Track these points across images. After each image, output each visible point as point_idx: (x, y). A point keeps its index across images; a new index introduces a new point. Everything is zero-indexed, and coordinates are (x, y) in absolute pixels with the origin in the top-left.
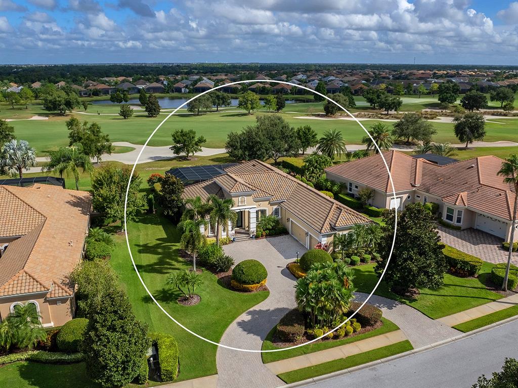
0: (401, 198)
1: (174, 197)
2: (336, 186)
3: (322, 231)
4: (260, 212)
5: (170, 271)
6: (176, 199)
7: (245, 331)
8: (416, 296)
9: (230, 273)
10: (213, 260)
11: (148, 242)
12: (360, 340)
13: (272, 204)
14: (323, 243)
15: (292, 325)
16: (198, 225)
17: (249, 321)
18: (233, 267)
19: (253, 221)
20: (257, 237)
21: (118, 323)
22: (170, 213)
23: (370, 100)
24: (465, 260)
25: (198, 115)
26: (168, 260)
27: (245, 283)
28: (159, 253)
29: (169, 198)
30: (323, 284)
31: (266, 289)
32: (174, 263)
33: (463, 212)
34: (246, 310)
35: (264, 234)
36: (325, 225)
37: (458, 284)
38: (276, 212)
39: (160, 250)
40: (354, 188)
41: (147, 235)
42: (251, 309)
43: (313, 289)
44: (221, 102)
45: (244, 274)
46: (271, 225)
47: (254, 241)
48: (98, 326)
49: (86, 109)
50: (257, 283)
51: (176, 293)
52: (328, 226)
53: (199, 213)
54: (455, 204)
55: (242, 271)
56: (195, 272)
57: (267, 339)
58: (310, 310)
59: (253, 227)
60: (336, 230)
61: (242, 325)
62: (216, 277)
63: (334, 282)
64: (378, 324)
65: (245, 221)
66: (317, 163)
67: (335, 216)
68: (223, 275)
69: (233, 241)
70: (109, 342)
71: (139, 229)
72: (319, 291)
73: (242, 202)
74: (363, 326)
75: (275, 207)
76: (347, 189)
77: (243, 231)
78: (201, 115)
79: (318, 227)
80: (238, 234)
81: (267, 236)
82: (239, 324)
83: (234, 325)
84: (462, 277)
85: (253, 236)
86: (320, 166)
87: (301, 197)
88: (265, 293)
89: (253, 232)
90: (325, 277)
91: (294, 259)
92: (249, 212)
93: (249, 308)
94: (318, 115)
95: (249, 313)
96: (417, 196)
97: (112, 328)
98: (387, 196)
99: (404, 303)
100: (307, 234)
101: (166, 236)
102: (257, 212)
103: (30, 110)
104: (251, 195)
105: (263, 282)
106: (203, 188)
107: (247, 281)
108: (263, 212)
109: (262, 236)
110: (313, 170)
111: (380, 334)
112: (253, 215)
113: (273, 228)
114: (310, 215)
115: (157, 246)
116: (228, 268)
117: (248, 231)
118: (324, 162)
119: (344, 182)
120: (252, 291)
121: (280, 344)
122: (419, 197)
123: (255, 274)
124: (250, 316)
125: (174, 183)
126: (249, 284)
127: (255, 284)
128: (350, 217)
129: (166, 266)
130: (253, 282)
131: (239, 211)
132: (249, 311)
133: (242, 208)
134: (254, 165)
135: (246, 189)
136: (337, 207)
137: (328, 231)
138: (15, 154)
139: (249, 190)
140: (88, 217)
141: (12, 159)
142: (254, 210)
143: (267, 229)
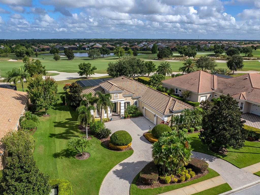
0: (206, 96)
1: (77, 95)
3: (165, 113)
4: (126, 104)
5: (72, 137)
6: (78, 96)
7: (118, 177)
8: (226, 153)
9: (109, 139)
10: (98, 131)
11: (61, 121)
12: (195, 183)
13: (133, 99)
14: (165, 120)
15: (150, 174)
16: (89, 109)
17: (121, 170)
18: (110, 135)
19: (123, 108)
20: (125, 118)
21: (24, 176)
22: (74, 104)
24: (253, 131)
26: (71, 131)
27: (118, 145)
28: (66, 127)
29: (74, 95)
30: (172, 146)
31: (131, 149)
32: (75, 133)
33: (244, 103)
34: (119, 163)
36: (166, 110)
37: (250, 145)
38: (136, 103)
39: (67, 125)
40: (178, 91)
41: (60, 117)
42: (122, 162)
43: (165, 149)
44: (105, 53)
45: (117, 139)
46: (133, 111)
47: (123, 120)
48: (8, 178)
50: (126, 145)
51: (74, 151)
52: (168, 111)
53: (90, 102)
54: (239, 99)
55: (116, 137)
56: (87, 138)
57: (133, 183)
58: (162, 164)
59: (123, 112)
60: (173, 113)
61: (116, 172)
62: (100, 141)
63: (179, 144)
64: (206, 172)
65: (118, 108)
66: (157, 78)
67: (171, 104)
68: (104, 140)
69: (111, 120)
70: (16, 190)
71: (56, 113)
72: (169, 151)
73: (116, 97)
74: (197, 173)
75: (135, 100)
76: (175, 92)
77: (116, 114)
79: (162, 111)
80: (113, 116)
81: (131, 117)
82: (115, 172)
83: (111, 173)
84: (251, 141)
85: (122, 117)
86: (159, 79)
87: (150, 95)
88: (131, 152)
89: (123, 115)
90: (172, 141)
91: (148, 131)
92: (120, 103)
93: (121, 161)
95: (121, 165)
96: (215, 95)
97: (19, 180)
98: (198, 95)
99: (219, 158)
100: (155, 115)
101: (71, 117)
102: (125, 103)
103: (9, 57)
104: (121, 93)
105: (129, 145)
106: (93, 90)
107: (119, 144)
108: (128, 103)
109: (128, 117)
110: (155, 82)
111: (208, 179)
112: (123, 105)
113: (134, 113)
114: (157, 104)
115: (66, 123)
116: (108, 135)
117: (120, 114)
118: (161, 78)
119: (173, 88)
120: (122, 150)
121: (142, 186)
122: (216, 96)
123: (125, 139)
124: (121, 167)
125: (76, 87)
126: (121, 146)
127: (124, 145)
128: (181, 105)
129: (70, 134)
130: (123, 144)
131: (114, 102)
132: (121, 163)
133: (116, 101)
134: (123, 79)
135: (118, 89)
136: (173, 100)
137: (168, 113)
139: (120, 90)
140: (25, 106)
142: (123, 102)
143: (130, 113)
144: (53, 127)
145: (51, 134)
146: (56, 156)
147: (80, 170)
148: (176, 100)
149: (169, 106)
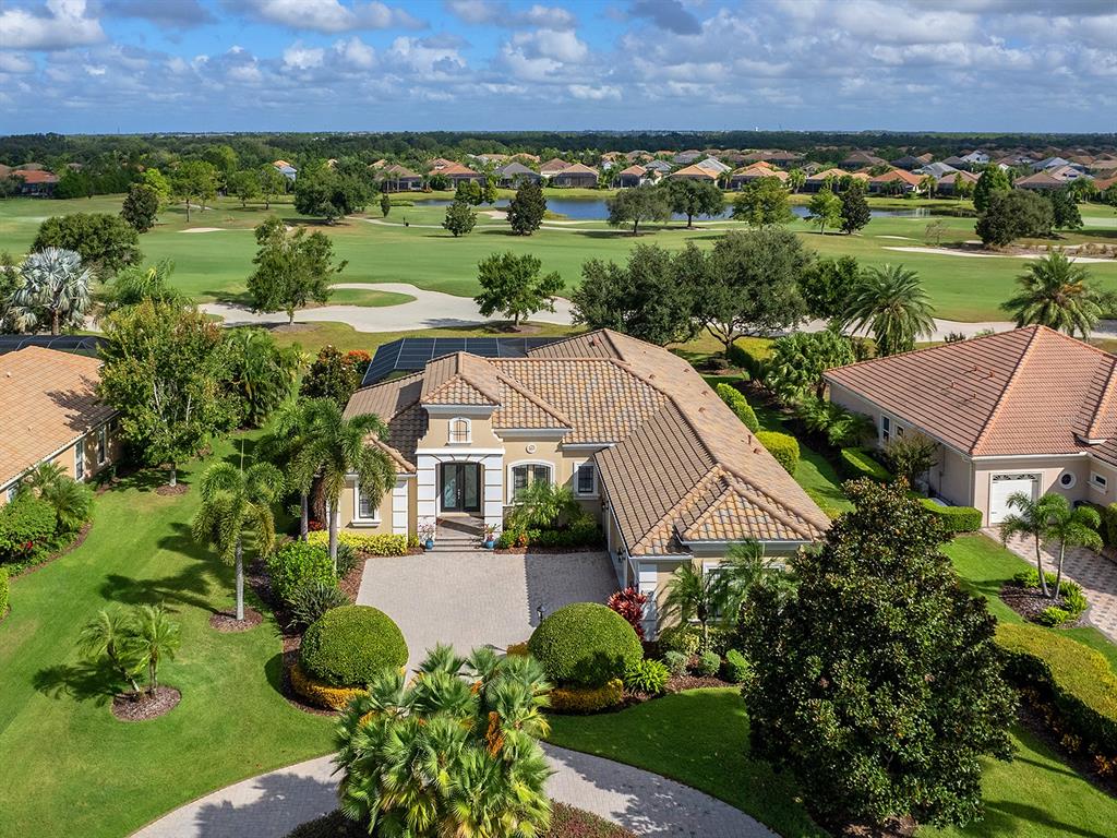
0: (1035, 479)
2: (840, 423)
3: (638, 547)
4: (531, 474)
13: (568, 453)
14: (645, 588)
20: (501, 547)
25: (634, 234)
26: (207, 576)
27: (316, 677)
28: (202, 555)
32: (214, 585)
35: (525, 538)
36: (655, 529)
38: (586, 476)
40: (893, 433)
44: (697, 205)
45: (318, 648)
47: (490, 557)
49: (385, 214)
50: (361, 685)
59: (494, 514)
60: (689, 551)
62: (280, 645)
66: (803, 352)
67: (701, 503)
69: (424, 548)
73: (458, 433)
76: (878, 436)
77: (473, 522)
78: (642, 234)
81: (530, 546)
82: (208, 813)
83: (189, 811)
86: (811, 361)
94: (958, 247)
96: (1099, 479)
98: (974, 466)
100: (622, 554)
102: (519, 471)
103: (273, 212)
104: (486, 417)
108: (542, 472)
109: (517, 544)
110: (789, 373)
113: (556, 524)
118: (826, 352)
119: (868, 413)
122: (1103, 482)
124: (261, 793)
127: (346, 686)
128: (750, 512)
129: (185, 592)
131: (450, 459)
132: (275, 776)
133: (460, 453)
134: (592, 344)
135: (472, 396)
136: (722, 478)
137: (658, 550)
138: (42, 281)
139: (479, 401)
140: (80, 435)
141: (34, 291)
142: (497, 463)
143: (532, 526)
144: (155, 547)
145: (112, 578)
146: (46, 679)
148: (732, 481)
149: (685, 512)
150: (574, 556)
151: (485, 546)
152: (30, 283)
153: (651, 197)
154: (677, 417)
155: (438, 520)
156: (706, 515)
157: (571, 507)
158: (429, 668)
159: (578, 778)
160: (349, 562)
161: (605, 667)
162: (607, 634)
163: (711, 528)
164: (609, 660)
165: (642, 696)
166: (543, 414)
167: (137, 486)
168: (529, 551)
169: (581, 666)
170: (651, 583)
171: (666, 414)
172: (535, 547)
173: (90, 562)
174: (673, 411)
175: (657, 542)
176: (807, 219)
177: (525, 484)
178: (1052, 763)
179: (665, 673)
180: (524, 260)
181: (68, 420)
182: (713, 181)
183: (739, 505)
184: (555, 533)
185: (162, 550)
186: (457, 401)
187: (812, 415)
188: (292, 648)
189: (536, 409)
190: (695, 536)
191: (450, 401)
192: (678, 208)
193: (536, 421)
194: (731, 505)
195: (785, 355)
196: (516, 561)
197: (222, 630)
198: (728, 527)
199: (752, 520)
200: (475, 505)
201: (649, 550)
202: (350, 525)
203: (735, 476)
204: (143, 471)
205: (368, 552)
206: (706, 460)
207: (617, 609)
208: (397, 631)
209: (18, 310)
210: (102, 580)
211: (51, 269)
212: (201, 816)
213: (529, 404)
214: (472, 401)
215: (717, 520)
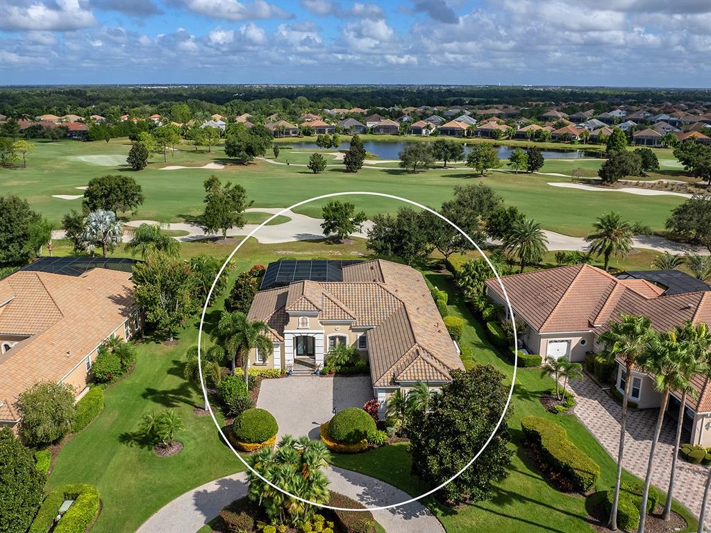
0: (569, 342)
2: (488, 309)
3: (377, 383)
4: (337, 339)
5: (181, 404)
7: (196, 504)
13: (354, 330)
14: (380, 400)
15: (238, 513)
17: (212, 494)
19: (319, 350)
20: (323, 374)
23: (686, 162)
24: (572, 464)
25: (414, 172)
33: (642, 381)
34: (221, 477)
35: (334, 370)
36: (386, 374)
37: (547, 501)
38: (363, 341)
42: (228, 478)
44: (449, 154)
47: (318, 379)
49: (276, 156)
52: (389, 377)
59: (320, 359)
61: (199, 496)
62: (225, 422)
66: (477, 270)
67: (406, 363)
69: (288, 374)
73: (303, 324)
75: (360, 334)
76: (506, 315)
77: (311, 361)
78: (418, 172)
83: (189, 497)
84: (563, 490)
85: (318, 371)
89: (318, 366)
90: (281, 458)
92: (313, 339)
93: (226, 475)
94: (588, 182)
95: (222, 482)
96: (597, 342)
98: (540, 337)
99: (434, 513)
102: (332, 339)
103: (213, 154)
104: (316, 316)
106: (279, 295)
108: (343, 339)
109: (330, 373)
110: (469, 280)
112: (320, 343)
113: (347, 364)
119: (503, 304)
120: (248, 452)
122: (599, 344)
123: (253, 430)
124: (218, 487)
127: (254, 443)
128: (427, 368)
129: (181, 396)
130: (250, 440)
131: (300, 335)
132: (224, 480)
133: (304, 332)
134: (372, 268)
135: (309, 307)
136: (417, 350)
137: (386, 384)
138: (96, 228)
139: (312, 309)
140: (126, 319)
141: (93, 233)
142: (322, 337)
143: (337, 365)
144: (166, 373)
145: (148, 390)
146: (125, 438)
147: (142, 475)
148: (421, 353)
149: (399, 367)
150: (355, 378)
151: (315, 373)
152: (91, 229)
153: (423, 151)
154: (405, 314)
155: (295, 360)
156: (408, 369)
157: (355, 356)
158: (282, 444)
159: (345, 480)
160: (254, 384)
161: (359, 436)
162: (361, 422)
163: (409, 375)
164: (361, 433)
165: (375, 446)
166: (343, 312)
167: (154, 340)
168: (335, 376)
169: (349, 435)
170: (382, 397)
171: (400, 313)
172: (338, 374)
173: (137, 381)
174: (403, 311)
175: (386, 380)
176: (509, 165)
177: (334, 345)
178: (537, 476)
179: (386, 436)
180: (346, 205)
181: (120, 311)
182: (464, 131)
183: (422, 364)
184: (347, 368)
185: (169, 375)
186: (302, 309)
187: (477, 303)
188: (229, 424)
189: (340, 310)
190: (402, 379)
191: (299, 309)
192: (439, 157)
193: (340, 316)
194: (419, 364)
195: (467, 270)
196: (329, 381)
197: (199, 415)
198: (416, 375)
199: (427, 371)
200: (312, 352)
201: (382, 384)
202: (254, 364)
203: (423, 349)
204: (156, 332)
205: (262, 376)
206: (412, 341)
207: (366, 410)
208: (273, 419)
209: (86, 243)
210: (143, 390)
211: (101, 222)
212: (195, 496)
213: (337, 307)
214: (309, 309)
215: (412, 371)
